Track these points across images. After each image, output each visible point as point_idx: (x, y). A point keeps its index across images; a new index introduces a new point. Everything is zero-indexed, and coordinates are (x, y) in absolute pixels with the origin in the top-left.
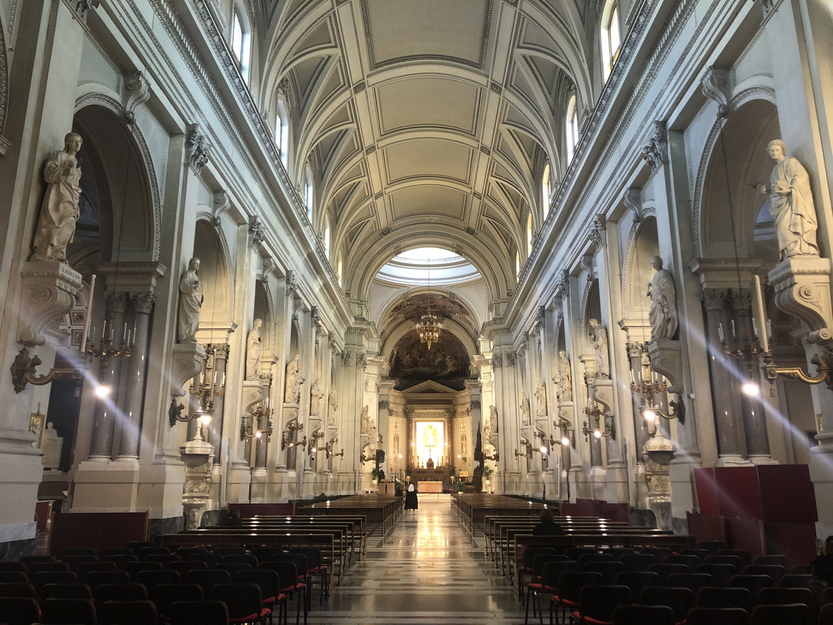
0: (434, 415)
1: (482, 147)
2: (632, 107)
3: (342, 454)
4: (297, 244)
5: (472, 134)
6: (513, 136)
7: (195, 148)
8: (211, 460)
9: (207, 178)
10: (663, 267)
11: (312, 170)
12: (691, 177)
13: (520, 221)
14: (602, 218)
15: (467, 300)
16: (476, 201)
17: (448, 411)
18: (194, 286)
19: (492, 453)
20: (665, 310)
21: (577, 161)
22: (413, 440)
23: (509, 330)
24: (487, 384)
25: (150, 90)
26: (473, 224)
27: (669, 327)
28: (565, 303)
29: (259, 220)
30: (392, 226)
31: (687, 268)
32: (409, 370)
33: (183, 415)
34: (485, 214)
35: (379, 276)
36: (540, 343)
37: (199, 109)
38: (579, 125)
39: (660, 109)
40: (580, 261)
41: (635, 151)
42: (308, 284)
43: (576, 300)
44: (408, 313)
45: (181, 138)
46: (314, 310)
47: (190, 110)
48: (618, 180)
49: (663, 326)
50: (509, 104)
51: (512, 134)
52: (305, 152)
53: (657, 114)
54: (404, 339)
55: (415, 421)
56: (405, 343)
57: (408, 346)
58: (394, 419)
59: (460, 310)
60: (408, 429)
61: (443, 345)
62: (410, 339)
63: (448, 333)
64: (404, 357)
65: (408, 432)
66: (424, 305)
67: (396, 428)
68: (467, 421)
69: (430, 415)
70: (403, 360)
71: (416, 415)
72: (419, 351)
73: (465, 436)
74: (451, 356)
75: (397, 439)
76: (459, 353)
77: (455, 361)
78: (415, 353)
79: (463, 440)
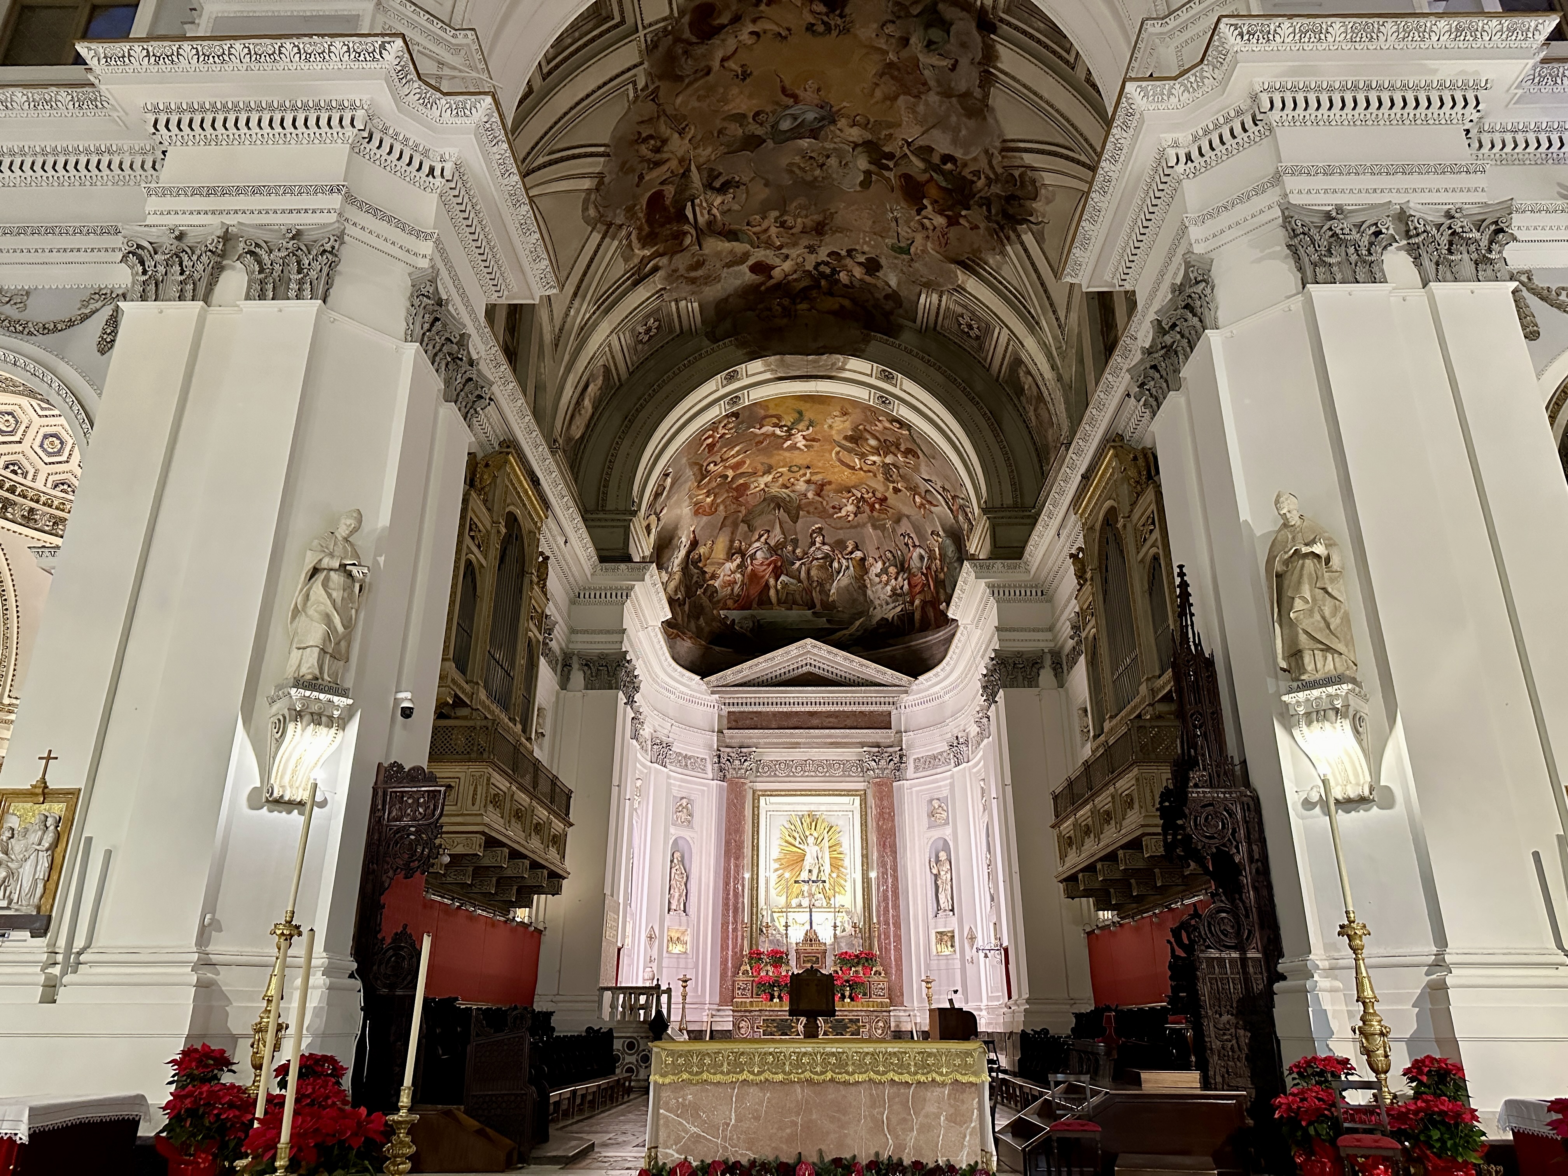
0: (825, 768)
17: (875, 752)
22: (746, 862)
54: (714, 484)
55: (754, 793)
56: (722, 507)
57: (731, 522)
58: (675, 779)
59: (943, 241)
60: (729, 821)
61: (855, 527)
62: (737, 489)
63: (876, 451)
64: (719, 564)
65: (728, 832)
66: (787, 266)
67: (683, 816)
68: (952, 785)
69: (809, 771)
70: (714, 577)
71: (757, 769)
72: (773, 550)
73: (946, 847)
74: (884, 563)
75: (683, 857)
76: (915, 546)
77: (900, 579)
78: (759, 555)
79: (938, 861)
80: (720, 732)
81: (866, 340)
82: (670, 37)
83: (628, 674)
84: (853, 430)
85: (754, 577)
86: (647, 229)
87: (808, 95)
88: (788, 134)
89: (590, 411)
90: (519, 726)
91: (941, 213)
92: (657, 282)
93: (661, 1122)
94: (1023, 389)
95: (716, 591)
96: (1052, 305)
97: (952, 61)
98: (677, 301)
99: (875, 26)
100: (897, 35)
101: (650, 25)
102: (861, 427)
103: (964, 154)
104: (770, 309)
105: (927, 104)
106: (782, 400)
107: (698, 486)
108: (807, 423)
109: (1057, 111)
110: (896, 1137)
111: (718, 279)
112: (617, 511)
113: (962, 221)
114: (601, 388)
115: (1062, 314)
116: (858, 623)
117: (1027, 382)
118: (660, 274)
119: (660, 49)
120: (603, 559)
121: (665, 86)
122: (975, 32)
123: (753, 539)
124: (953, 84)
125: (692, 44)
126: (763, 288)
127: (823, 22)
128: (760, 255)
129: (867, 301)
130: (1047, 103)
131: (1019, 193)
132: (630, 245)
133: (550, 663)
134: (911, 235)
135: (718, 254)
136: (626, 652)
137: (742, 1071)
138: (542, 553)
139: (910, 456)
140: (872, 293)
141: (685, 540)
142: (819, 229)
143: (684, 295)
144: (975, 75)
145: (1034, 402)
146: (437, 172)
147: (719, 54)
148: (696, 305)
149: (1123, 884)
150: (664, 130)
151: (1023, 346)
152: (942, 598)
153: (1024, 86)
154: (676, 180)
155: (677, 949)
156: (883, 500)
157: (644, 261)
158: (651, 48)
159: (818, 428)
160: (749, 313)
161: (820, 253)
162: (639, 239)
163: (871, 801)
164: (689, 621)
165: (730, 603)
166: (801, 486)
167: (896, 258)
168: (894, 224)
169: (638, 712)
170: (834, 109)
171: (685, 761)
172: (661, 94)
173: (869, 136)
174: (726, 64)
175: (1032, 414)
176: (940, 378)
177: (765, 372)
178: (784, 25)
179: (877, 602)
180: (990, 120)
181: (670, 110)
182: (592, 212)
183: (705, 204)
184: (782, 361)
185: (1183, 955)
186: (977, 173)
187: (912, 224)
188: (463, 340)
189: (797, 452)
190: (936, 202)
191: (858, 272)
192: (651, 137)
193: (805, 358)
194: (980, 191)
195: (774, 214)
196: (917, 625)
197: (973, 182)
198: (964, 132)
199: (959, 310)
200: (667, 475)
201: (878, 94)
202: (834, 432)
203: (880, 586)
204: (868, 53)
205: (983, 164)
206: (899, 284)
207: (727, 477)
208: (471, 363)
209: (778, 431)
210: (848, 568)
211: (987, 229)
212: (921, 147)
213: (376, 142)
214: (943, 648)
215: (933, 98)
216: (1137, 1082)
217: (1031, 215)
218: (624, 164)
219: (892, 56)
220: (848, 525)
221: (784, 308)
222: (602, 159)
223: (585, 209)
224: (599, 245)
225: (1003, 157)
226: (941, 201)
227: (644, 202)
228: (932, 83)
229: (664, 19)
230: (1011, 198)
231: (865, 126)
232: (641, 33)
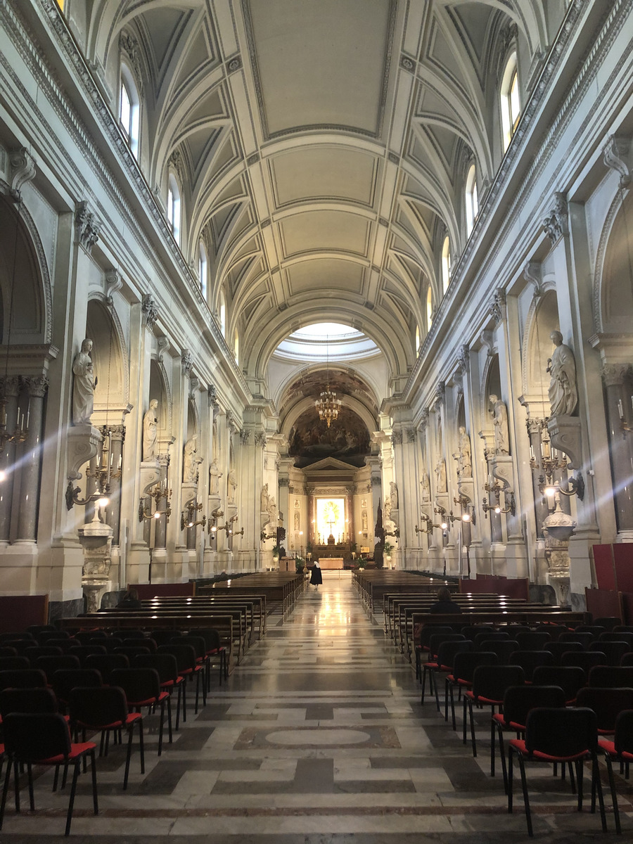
0: (335, 492)
1: (380, 219)
2: (532, 177)
3: (242, 533)
4: (192, 322)
5: (370, 206)
6: (412, 208)
7: (84, 226)
8: (109, 542)
9: (98, 257)
10: (563, 342)
11: (206, 245)
12: (592, 250)
13: (419, 295)
14: (502, 292)
15: (367, 376)
16: (375, 276)
17: (348, 487)
18: (87, 368)
19: (393, 530)
20: (565, 386)
21: (476, 233)
22: (314, 517)
23: (409, 406)
24: (388, 461)
25: (36, 167)
26: (372, 298)
27: (569, 403)
28: (465, 378)
29: (152, 299)
30: (289, 301)
31: (587, 343)
32: (308, 447)
33: (79, 498)
34: (384, 288)
35: (276, 353)
36: (440, 419)
37: (88, 186)
38: (478, 196)
39: (561, 179)
40: (480, 337)
41: (535, 223)
42: (204, 363)
43: (476, 376)
44: (307, 390)
45: (70, 216)
46: (211, 388)
47: (78, 187)
48: (518, 253)
49: (563, 403)
50: (407, 174)
51: (410, 206)
52: (198, 227)
53: (558, 185)
55: (315, 498)
58: (295, 496)
60: (308, 505)
64: (304, 434)
65: (309, 509)
68: (368, 497)
69: (330, 492)
70: (303, 438)
71: (316, 492)
73: (366, 513)
74: (351, 433)
75: (297, 516)
76: (359, 430)
77: (355, 438)
79: (364, 516)
80: (305, 482)
85: (314, 436)
95: (303, 441)
104: (319, 388)
111: (307, 387)
116: (342, 451)
123: (313, 426)
126: (317, 385)
141: (295, 430)
148: (301, 392)
165: (307, 444)
179: (349, 443)
196: (360, 452)
203: (350, 439)
206: (350, 386)
221: (323, 387)
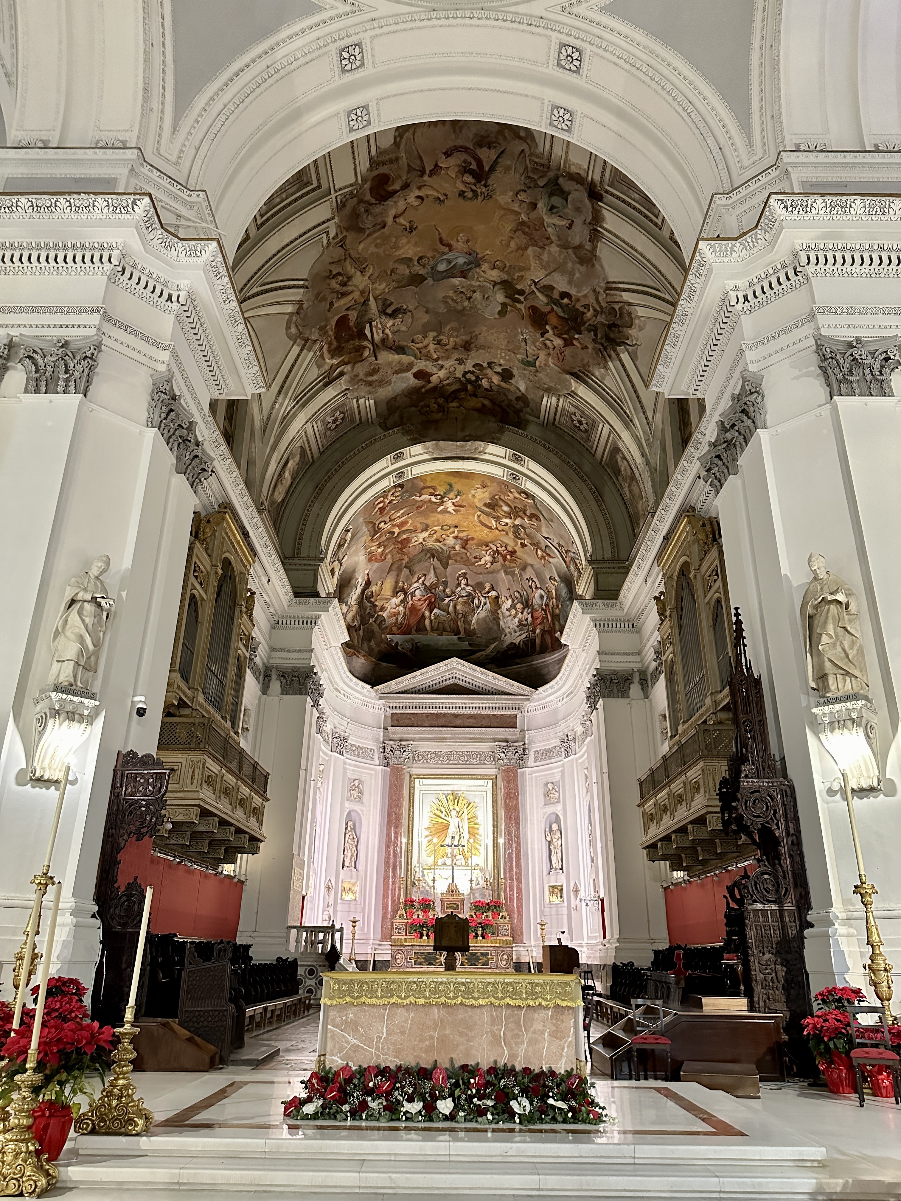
0: (465, 758)
17: (505, 746)
22: (403, 830)
54: (384, 538)
55: (410, 777)
56: (389, 556)
57: (396, 568)
58: (350, 765)
59: (561, 357)
60: (390, 797)
61: (492, 573)
62: (401, 542)
63: (508, 515)
64: (386, 599)
65: (390, 806)
66: (442, 374)
67: (355, 793)
68: (563, 772)
69: (453, 760)
70: (382, 609)
71: (414, 757)
72: (428, 589)
73: (558, 820)
74: (513, 601)
75: (354, 825)
76: (537, 588)
77: (525, 613)
78: (418, 593)
79: (551, 831)
80: (385, 728)
81: (501, 431)
82: (355, 199)
83: (314, 683)
84: (491, 499)
85: (413, 609)
86: (335, 343)
87: (459, 245)
88: (444, 274)
89: (289, 480)
90: (229, 723)
91: (559, 336)
92: (342, 384)
93: (329, 1035)
94: (620, 471)
95: (384, 620)
96: (642, 407)
97: (570, 222)
98: (357, 398)
99: (511, 194)
100: (528, 201)
101: (340, 189)
102: (497, 497)
103: (578, 292)
104: (428, 406)
105: (549, 253)
106: (437, 475)
107: (372, 540)
108: (456, 493)
109: (648, 261)
110: (510, 1048)
111: (389, 383)
112: (309, 558)
113: (575, 342)
114: (298, 464)
115: (650, 415)
116: (492, 646)
117: (623, 465)
118: (344, 378)
119: (348, 208)
120: (297, 595)
121: (351, 237)
122: (587, 201)
123: (414, 581)
124: (570, 239)
125: (371, 204)
126: (423, 390)
127: (472, 190)
128: (421, 365)
129: (503, 401)
130: (641, 255)
131: (618, 322)
132: (322, 356)
133: (254, 674)
134: (537, 352)
135: (390, 364)
136: (313, 666)
137: (392, 996)
138: (250, 590)
139: (534, 519)
140: (506, 396)
141: (360, 581)
142: (467, 347)
143: (363, 394)
144: (587, 232)
145: (628, 481)
146: (174, 299)
147: (392, 212)
148: (372, 402)
149: (692, 850)
150: (350, 269)
151: (620, 438)
152: (557, 628)
153: (624, 241)
154: (359, 307)
155: (349, 897)
156: (513, 553)
157: (333, 368)
158: (341, 206)
159: (464, 497)
160: (413, 409)
161: (467, 364)
162: (329, 352)
163: (500, 783)
164: (363, 643)
165: (394, 629)
166: (450, 541)
167: (525, 369)
168: (523, 344)
169: (321, 712)
170: (480, 256)
171: (358, 751)
172: (348, 241)
173: (505, 277)
174: (397, 220)
175: (626, 489)
176: (557, 461)
177: (424, 453)
178: (443, 191)
179: (507, 630)
180: (597, 266)
181: (353, 255)
182: (293, 330)
183: (380, 326)
184: (437, 445)
185: (736, 907)
186: (587, 307)
187: (538, 344)
188: (191, 427)
189: (448, 515)
190: (556, 327)
191: (496, 379)
192: (339, 274)
193: (455, 443)
194: (590, 320)
195: (432, 334)
196: (538, 648)
197: (584, 313)
198: (577, 275)
199: (572, 409)
200: (348, 531)
201: (513, 244)
202: (476, 500)
203: (509, 618)
204: (505, 215)
205: (592, 300)
206: (527, 389)
207: (394, 533)
208: (197, 444)
209: (433, 499)
210: (485, 604)
211: (594, 348)
212: (544, 286)
213: (127, 274)
214: (557, 667)
215: (554, 249)
216: (700, 1006)
217: (628, 339)
218: (318, 295)
219: (523, 217)
220: (486, 571)
221: (439, 405)
222: (302, 290)
223: (288, 328)
224: (299, 356)
225: (607, 295)
226: (560, 327)
227: (333, 323)
228: (553, 238)
229: (351, 185)
230: (612, 326)
231: (502, 269)
232: (333, 195)
